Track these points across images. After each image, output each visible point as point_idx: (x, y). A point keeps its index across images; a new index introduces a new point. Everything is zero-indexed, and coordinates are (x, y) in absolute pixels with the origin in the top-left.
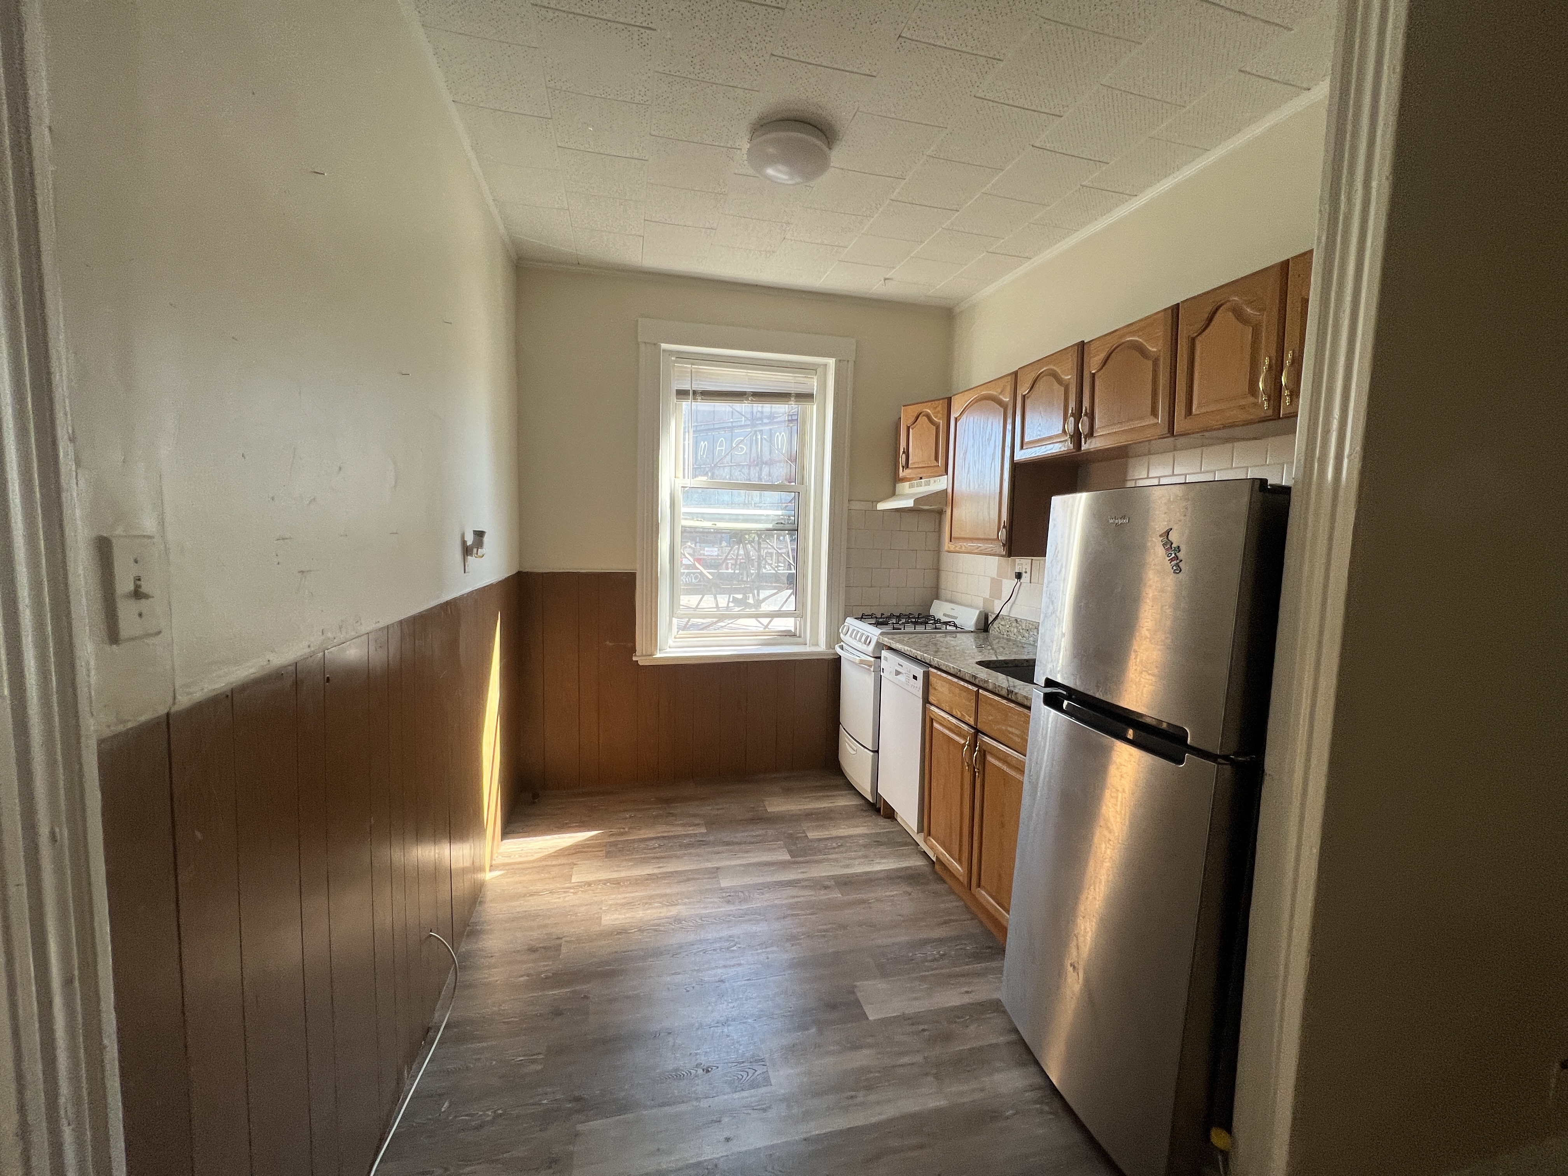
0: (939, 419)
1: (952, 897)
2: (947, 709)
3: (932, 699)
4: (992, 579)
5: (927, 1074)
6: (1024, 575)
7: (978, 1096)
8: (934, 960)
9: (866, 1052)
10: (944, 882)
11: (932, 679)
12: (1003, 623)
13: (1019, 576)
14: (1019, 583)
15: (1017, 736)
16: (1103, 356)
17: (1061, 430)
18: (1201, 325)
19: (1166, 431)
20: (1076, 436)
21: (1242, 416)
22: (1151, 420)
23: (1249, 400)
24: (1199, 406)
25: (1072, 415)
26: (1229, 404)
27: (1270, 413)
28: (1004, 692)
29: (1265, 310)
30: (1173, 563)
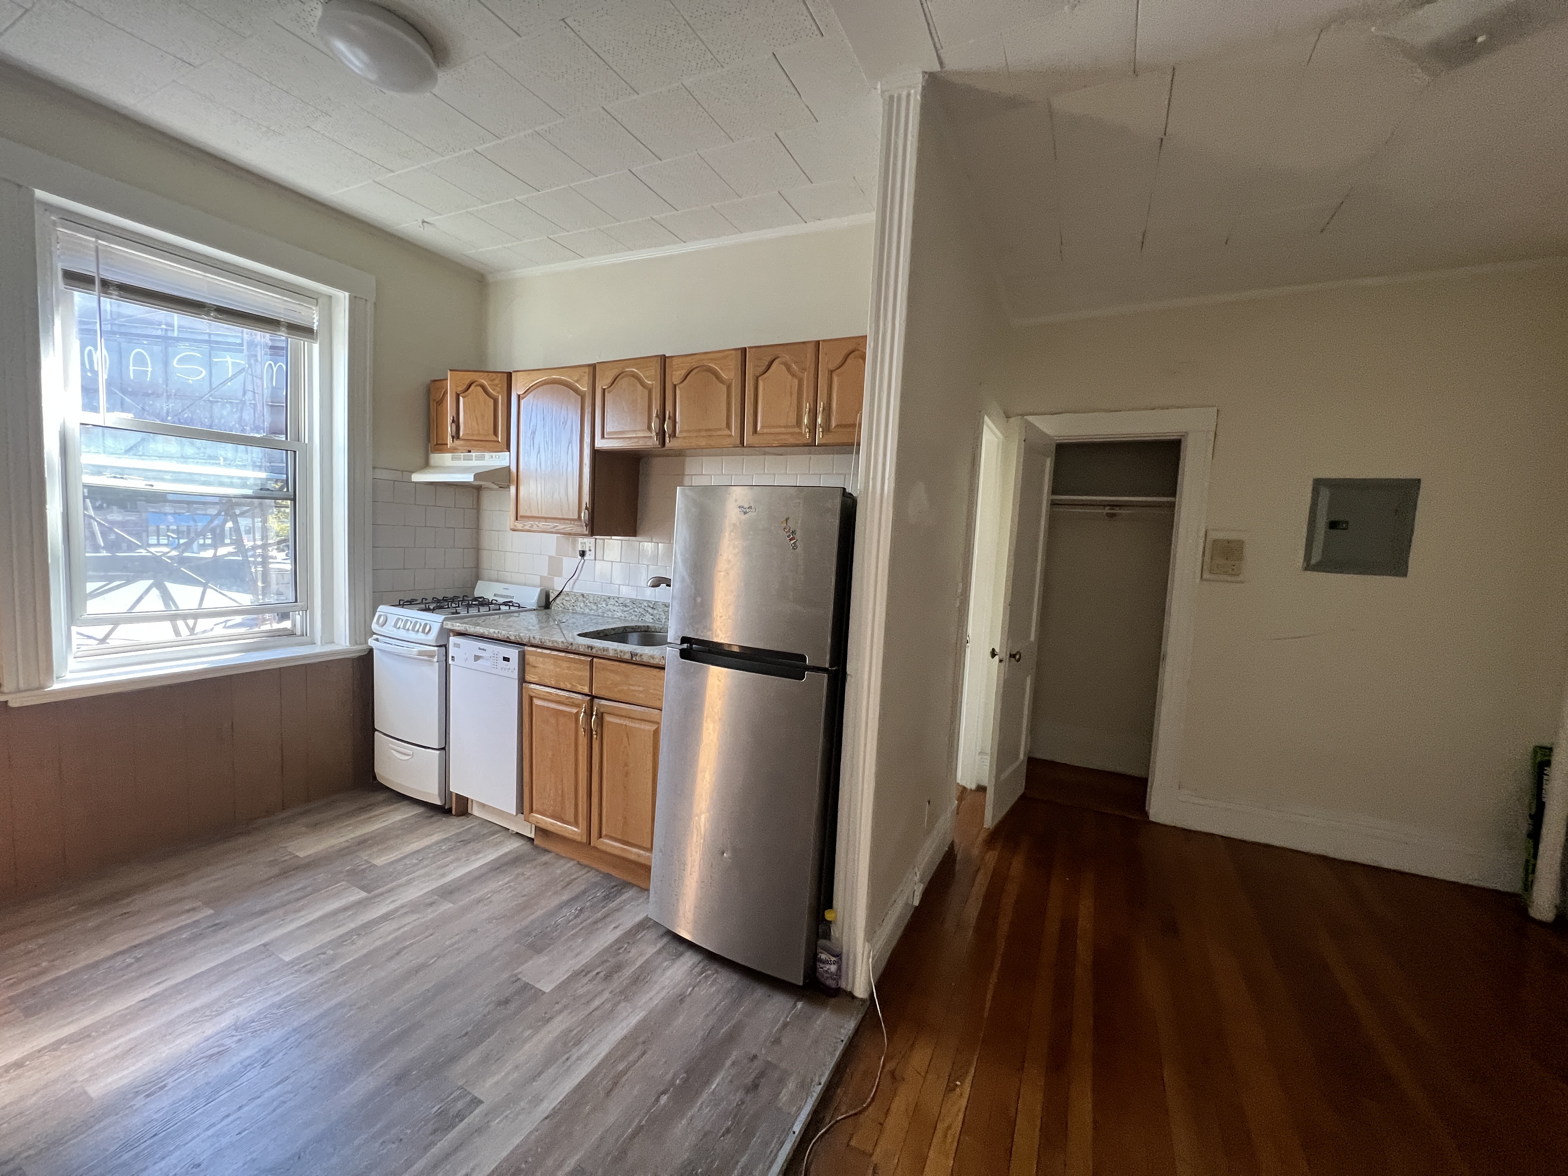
0: (498, 393)
1: (562, 862)
2: (553, 683)
3: (528, 678)
4: (550, 557)
5: (619, 1003)
6: (588, 553)
7: (664, 993)
8: (576, 917)
9: (559, 1018)
10: (549, 852)
11: (530, 658)
12: (567, 599)
13: (583, 554)
14: (583, 561)
15: (641, 692)
16: (683, 372)
17: (646, 427)
18: (764, 368)
19: (738, 442)
20: (662, 434)
21: (792, 440)
22: (727, 432)
23: (797, 430)
24: (762, 427)
25: (657, 416)
26: (783, 430)
27: (810, 441)
28: (627, 657)
29: (805, 369)
30: (792, 542)
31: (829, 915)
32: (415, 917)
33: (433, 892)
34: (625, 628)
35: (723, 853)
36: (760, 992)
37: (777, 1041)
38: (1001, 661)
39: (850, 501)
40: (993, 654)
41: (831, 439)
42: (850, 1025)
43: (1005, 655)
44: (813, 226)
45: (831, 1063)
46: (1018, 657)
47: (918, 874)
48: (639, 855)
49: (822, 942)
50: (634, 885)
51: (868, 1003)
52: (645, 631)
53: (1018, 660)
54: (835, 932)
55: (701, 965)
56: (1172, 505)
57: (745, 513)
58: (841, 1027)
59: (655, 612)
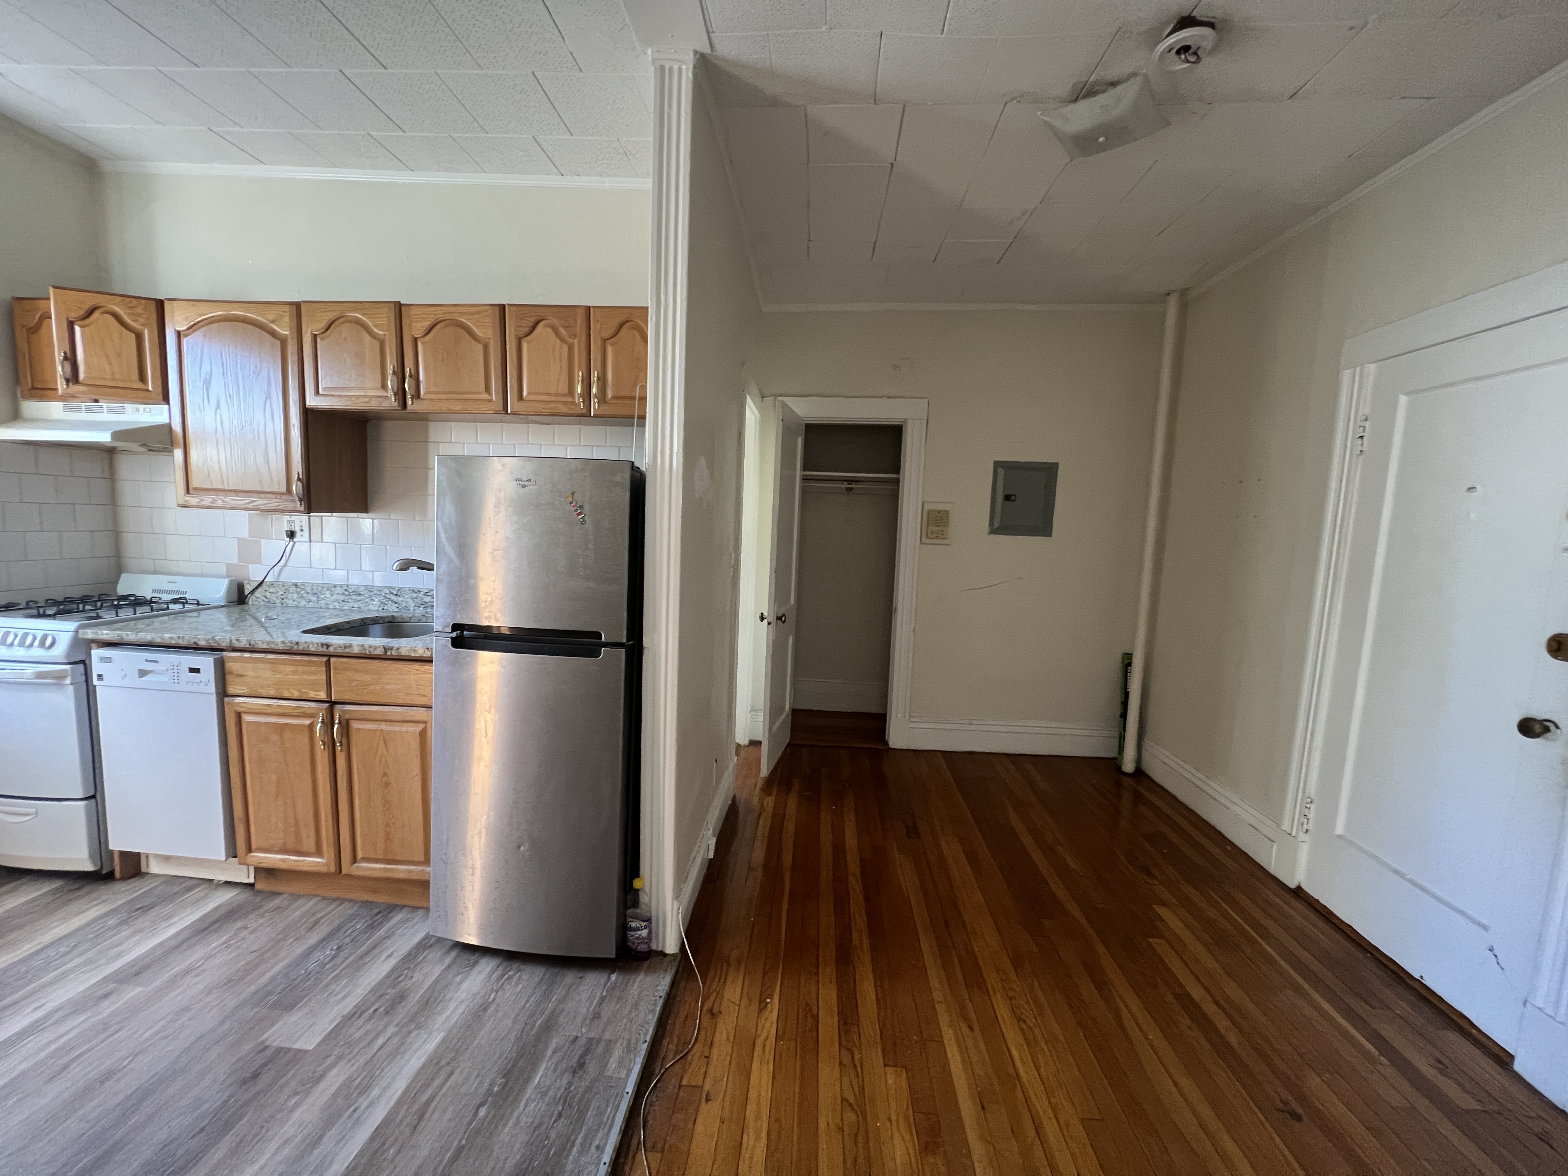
0: (143, 325)
1: (301, 901)
2: (272, 693)
3: (231, 690)
4: (240, 541)
5: (410, 1032)
6: (298, 534)
7: (463, 1006)
8: (334, 957)
9: (334, 1072)
10: (279, 894)
11: (229, 665)
12: (271, 590)
13: (291, 535)
14: (292, 543)
15: (400, 690)
16: (427, 324)
17: (379, 385)
18: (526, 330)
19: (500, 407)
20: (401, 394)
21: (564, 409)
22: (485, 396)
23: (569, 399)
24: (529, 393)
25: (394, 373)
26: (553, 398)
27: (584, 411)
28: (380, 652)
29: (575, 336)
30: (580, 517)
31: (637, 884)
32: (82, 1017)
33: (106, 980)
34: (363, 620)
35: (519, 847)
36: (570, 977)
37: (597, 1016)
38: (769, 624)
39: (638, 474)
40: (762, 618)
41: (608, 410)
42: (664, 981)
43: (772, 619)
44: (570, 181)
45: (653, 1019)
46: (783, 619)
47: (711, 829)
48: (410, 871)
49: (630, 911)
50: (404, 906)
51: (680, 956)
52: (390, 622)
53: (784, 622)
54: (644, 898)
55: (501, 968)
56: (897, 482)
57: (524, 486)
58: (657, 986)
59: (400, 599)
